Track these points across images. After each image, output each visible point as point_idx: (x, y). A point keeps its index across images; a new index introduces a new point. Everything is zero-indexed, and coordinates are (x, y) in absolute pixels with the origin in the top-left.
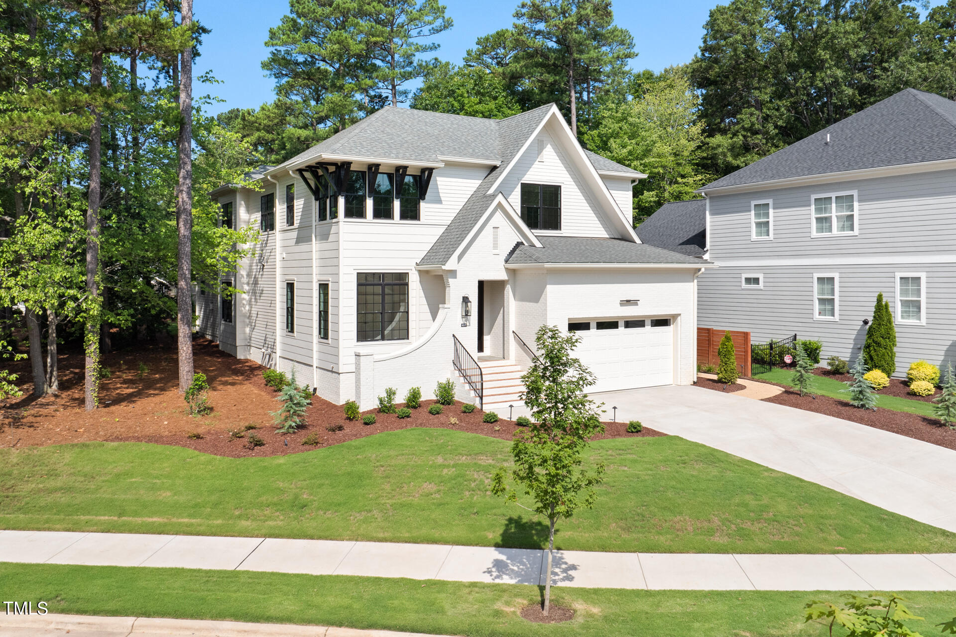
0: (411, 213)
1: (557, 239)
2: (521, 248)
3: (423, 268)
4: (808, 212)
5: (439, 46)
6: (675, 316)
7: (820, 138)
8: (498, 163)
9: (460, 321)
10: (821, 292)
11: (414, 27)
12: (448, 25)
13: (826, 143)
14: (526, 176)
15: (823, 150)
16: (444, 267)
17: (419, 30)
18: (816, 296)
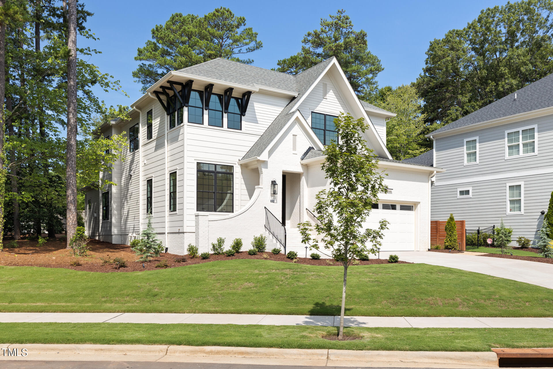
0: (235, 125)
2: (312, 150)
3: (243, 162)
4: (503, 143)
5: (253, 61)
6: (416, 204)
7: (510, 98)
8: (296, 95)
9: (270, 198)
10: (512, 195)
11: (236, 47)
12: (259, 46)
13: (515, 100)
14: (314, 107)
15: (513, 103)
16: (259, 158)
17: (239, 49)
18: (508, 199)
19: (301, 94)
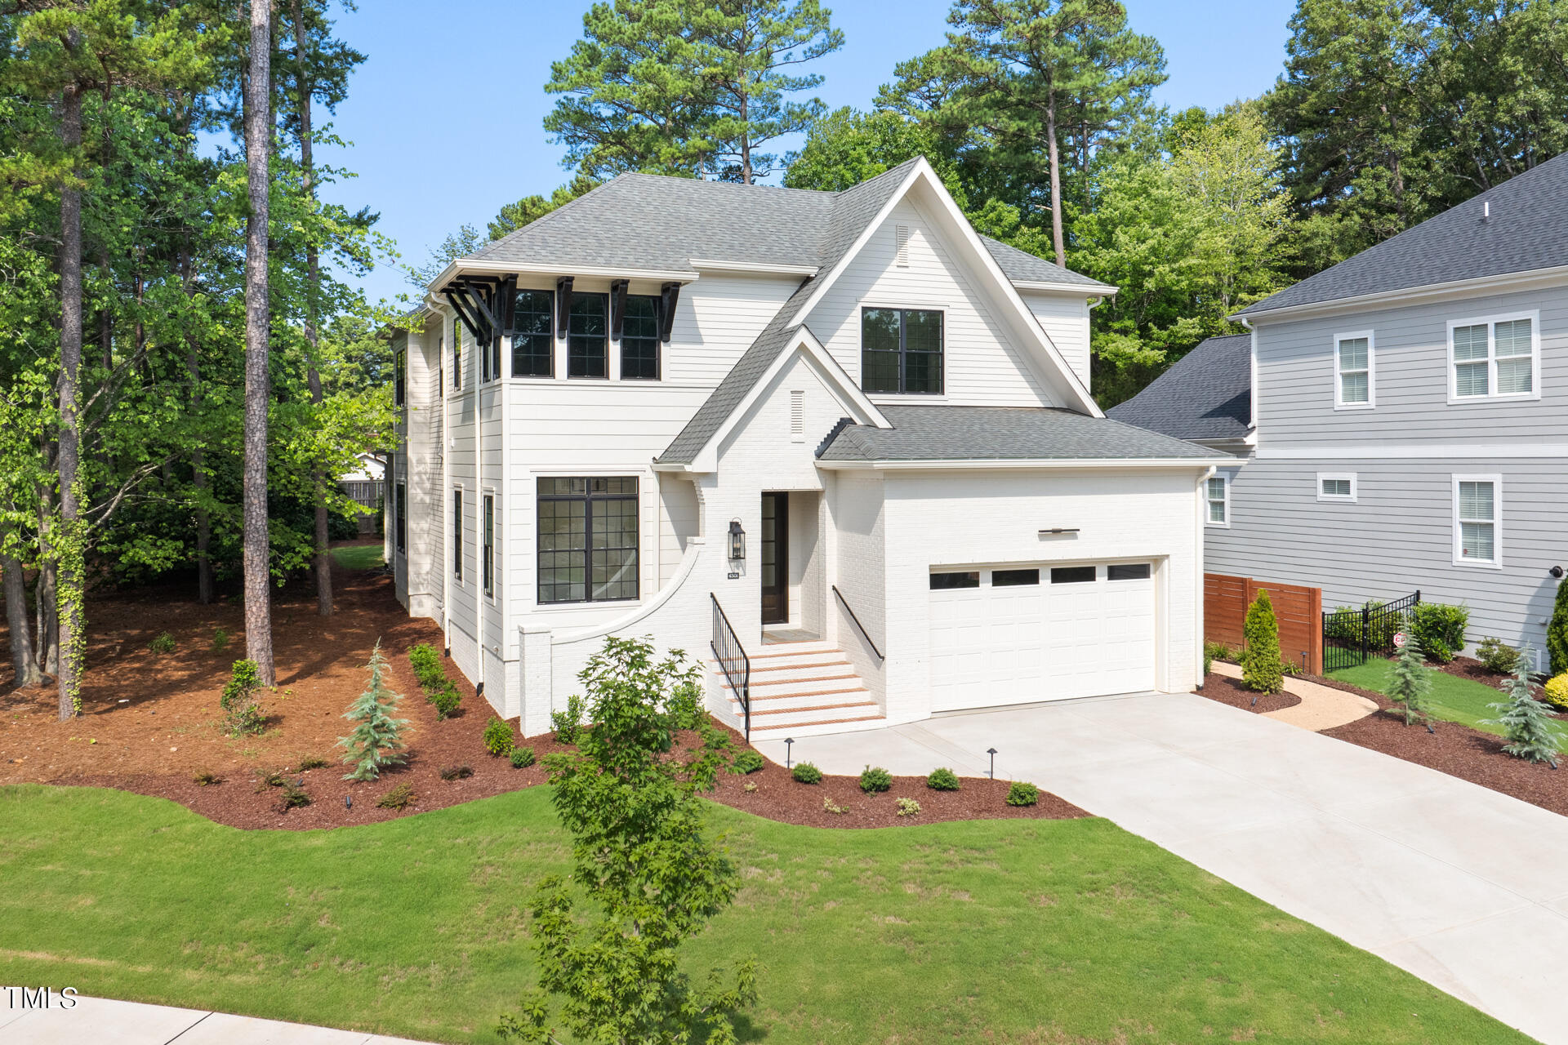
0: (641, 365)
1: (932, 411)
2: (849, 428)
3: (665, 467)
4: (1440, 354)
5: (822, 78)
6: (1159, 560)
7: (1472, 211)
8: (812, 271)
9: (725, 567)
10: (1467, 510)
11: (777, 48)
13: (1483, 221)
14: (869, 294)
15: (1476, 233)
16: (688, 468)
18: (1457, 518)
19: (825, 269)
